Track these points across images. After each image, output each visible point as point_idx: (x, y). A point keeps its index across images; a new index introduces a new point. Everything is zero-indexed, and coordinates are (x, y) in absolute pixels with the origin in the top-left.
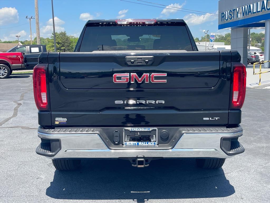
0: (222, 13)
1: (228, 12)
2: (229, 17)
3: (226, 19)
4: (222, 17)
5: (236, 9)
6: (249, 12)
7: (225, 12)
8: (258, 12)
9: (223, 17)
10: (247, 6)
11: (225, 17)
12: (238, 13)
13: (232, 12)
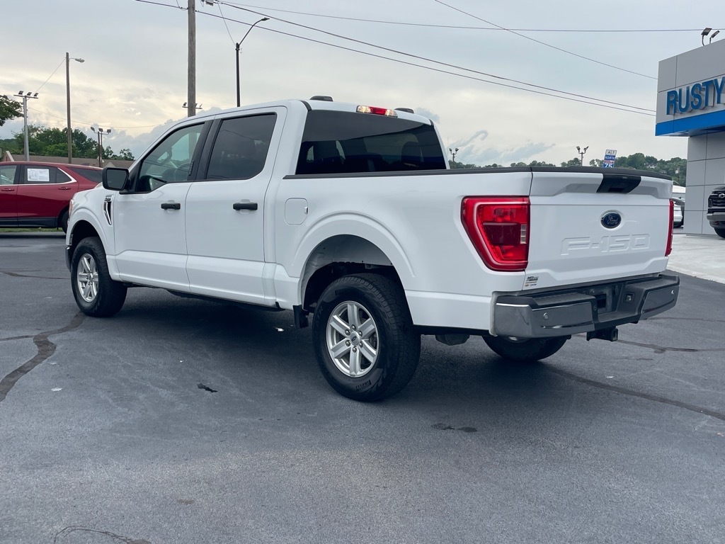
0: (670, 94)
1: (688, 89)
2: (690, 103)
3: (683, 107)
4: (669, 102)
5: (716, 80)
9: (674, 101)
11: (678, 103)
12: (720, 91)
13: (701, 89)
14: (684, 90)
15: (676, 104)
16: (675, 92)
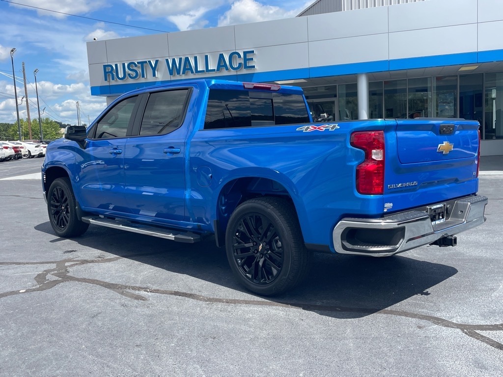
0: (105, 67)
1: (124, 65)
2: (127, 74)
3: (121, 75)
4: (106, 73)
5: (150, 62)
6: (185, 69)
7: (116, 65)
8: (209, 70)
9: (111, 72)
10: (180, 59)
11: (115, 74)
12: (154, 69)
13: (136, 66)
14: (120, 65)
15: (113, 75)
16: (111, 66)
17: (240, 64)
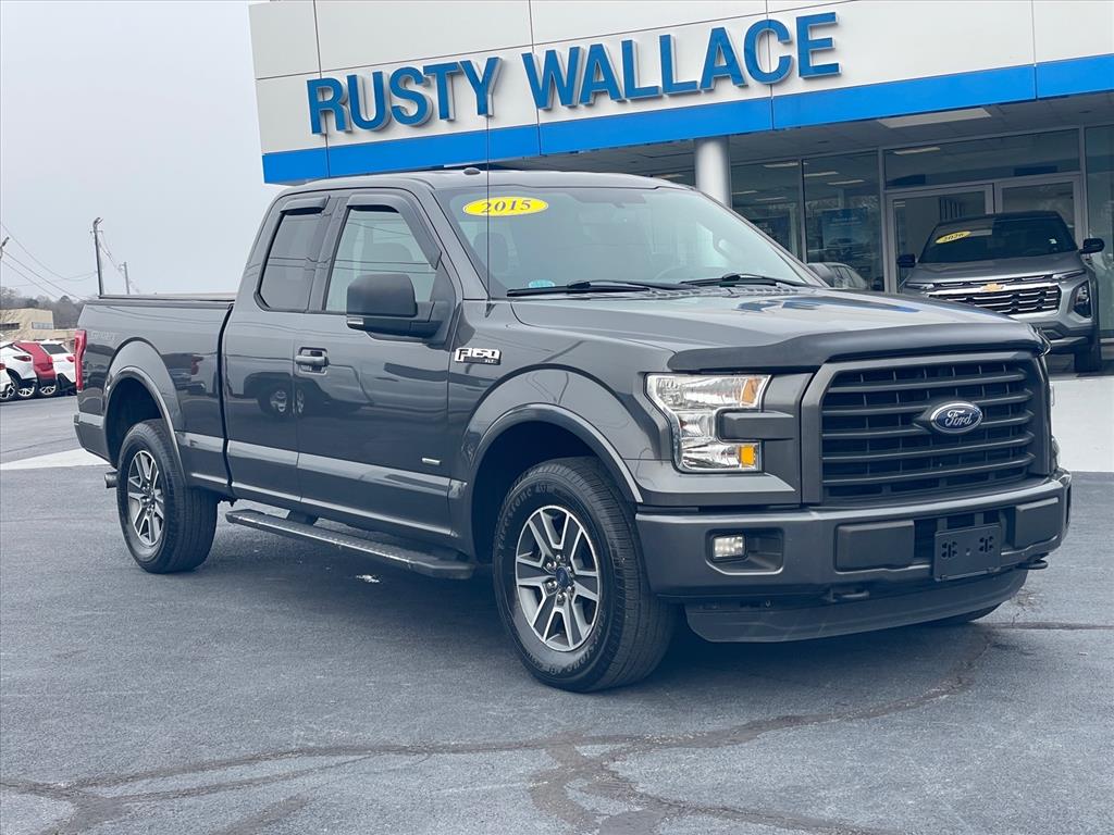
0: (315, 87)
1: (378, 78)
2: (388, 108)
4: (316, 104)
5: (468, 65)
6: (589, 85)
7: (352, 80)
8: (672, 87)
9: (334, 102)
11: (347, 109)
12: (485, 87)
13: (419, 79)
14: (366, 78)
15: (340, 112)
16: (334, 84)
17: (785, 62)
